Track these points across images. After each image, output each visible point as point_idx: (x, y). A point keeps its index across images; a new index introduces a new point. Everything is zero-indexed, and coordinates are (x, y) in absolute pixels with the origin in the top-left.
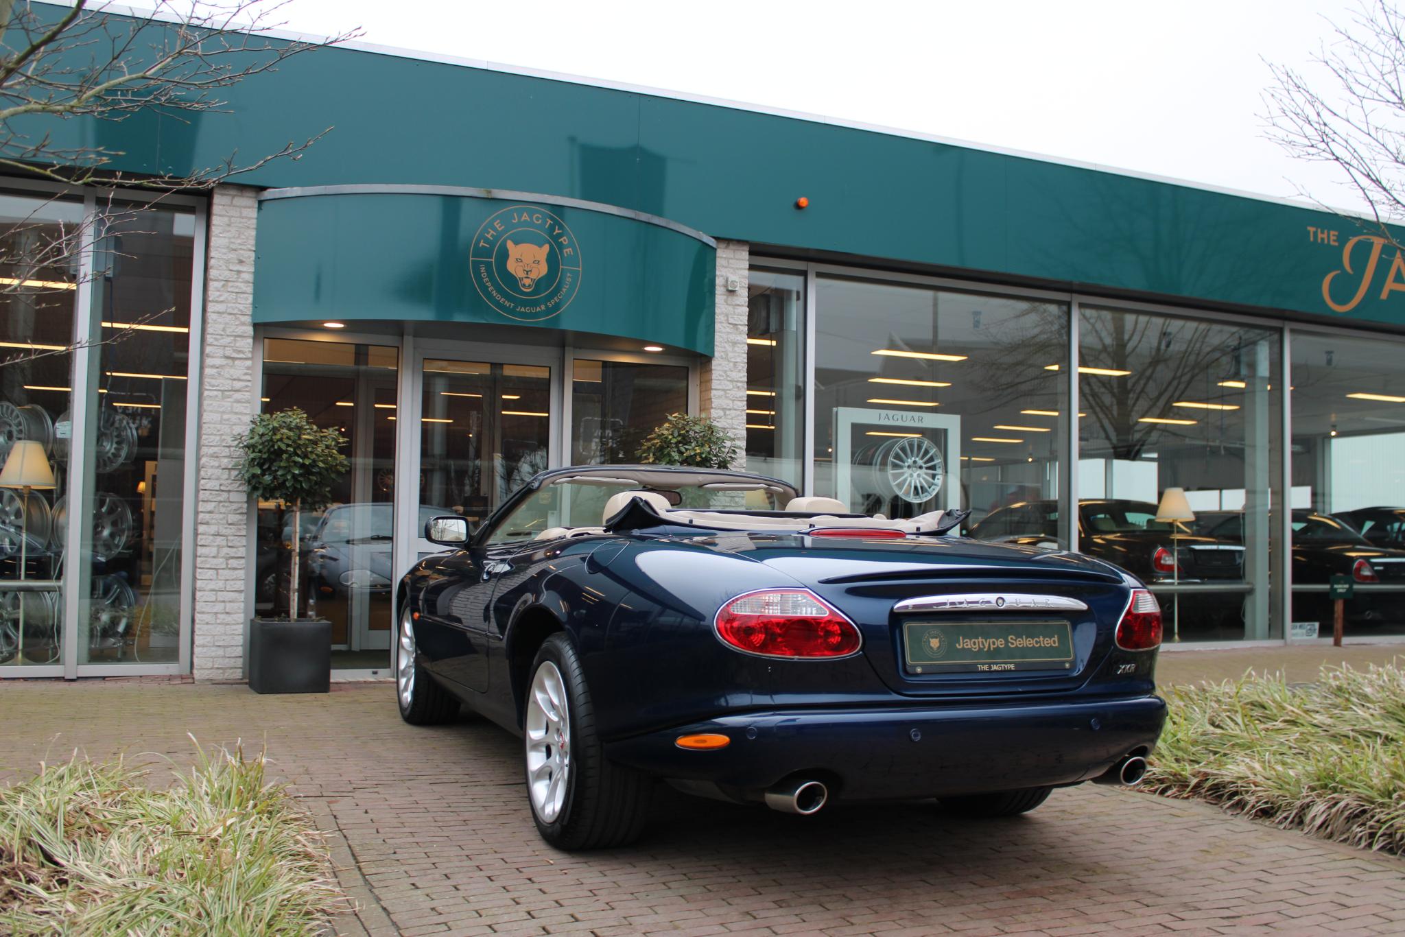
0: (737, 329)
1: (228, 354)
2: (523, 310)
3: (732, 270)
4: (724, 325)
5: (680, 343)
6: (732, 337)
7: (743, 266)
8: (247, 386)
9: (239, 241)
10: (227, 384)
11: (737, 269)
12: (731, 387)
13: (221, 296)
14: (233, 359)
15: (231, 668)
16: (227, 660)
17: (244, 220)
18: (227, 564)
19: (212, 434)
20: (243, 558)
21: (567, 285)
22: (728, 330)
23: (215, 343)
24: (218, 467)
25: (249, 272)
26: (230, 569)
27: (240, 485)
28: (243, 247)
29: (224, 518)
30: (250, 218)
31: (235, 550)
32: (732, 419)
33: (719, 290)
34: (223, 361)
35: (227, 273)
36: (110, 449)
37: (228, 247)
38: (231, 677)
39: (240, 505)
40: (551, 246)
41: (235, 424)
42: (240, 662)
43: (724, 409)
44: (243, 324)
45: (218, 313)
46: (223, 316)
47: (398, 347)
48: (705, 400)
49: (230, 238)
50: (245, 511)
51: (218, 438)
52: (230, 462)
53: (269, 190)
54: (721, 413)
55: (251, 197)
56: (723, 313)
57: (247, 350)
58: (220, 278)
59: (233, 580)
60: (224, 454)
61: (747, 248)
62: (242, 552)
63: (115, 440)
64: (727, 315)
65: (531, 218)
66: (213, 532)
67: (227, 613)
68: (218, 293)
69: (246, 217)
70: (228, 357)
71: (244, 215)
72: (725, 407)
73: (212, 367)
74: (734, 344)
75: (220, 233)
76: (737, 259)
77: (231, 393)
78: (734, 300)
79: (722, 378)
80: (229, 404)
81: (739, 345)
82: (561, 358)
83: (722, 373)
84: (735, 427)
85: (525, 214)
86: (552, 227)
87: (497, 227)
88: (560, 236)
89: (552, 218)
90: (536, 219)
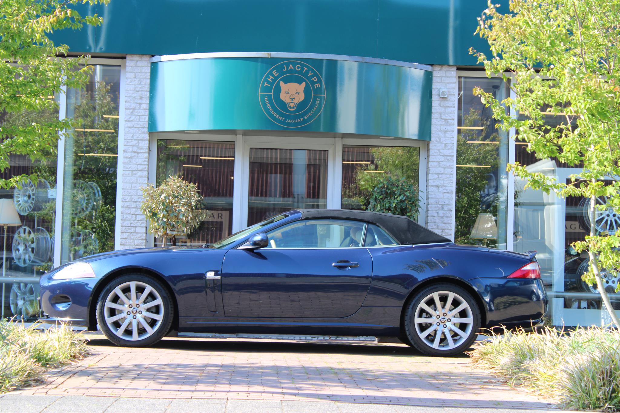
0: (448, 122)
1: (135, 150)
2: (289, 121)
3: (444, 84)
4: (439, 120)
6: (443, 128)
7: (452, 81)
9: (140, 86)
10: (134, 167)
11: (448, 83)
12: (443, 159)
13: (130, 118)
14: (138, 153)
17: (143, 74)
19: (126, 195)
21: (316, 105)
22: (441, 123)
23: (128, 144)
24: (130, 214)
25: (146, 103)
27: (142, 224)
28: (143, 89)
29: (133, 242)
30: (146, 73)
32: (443, 180)
33: (435, 98)
34: (133, 154)
35: (134, 105)
36: (83, 203)
37: (134, 90)
39: (141, 235)
40: (307, 83)
41: (139, 190)
43: (438, 174)
44: (143, 133)
45: (129, 127)
46: (132, 129)
49: (135, 85)
50: (144, 238)
51: (129, 197)
52: (136, 211)
53: (156, 57)
54: (436, 176)
55: (147, 61)
56: (437, 113)
57: (145, 148)
58: (131, 107)
60: (133, 206)
61: (455, 68)
63: (86, 198)
64: (440, 114)
65: (294, 67)
68: (129, 116)
69: (144, 72)
70: (135, 152)
71: (143, 71)
72: (438, 172)
73: (127, 157)
74: (445, 132)
75: (130, 82)
76: (448, 77)
77: (137, 172)
78: (447, 104)
79: (437, 154)
80: (136, 178)
81: (448, 132)
82: (334, 145)
83: (436, 151)
84: (446, 185)
85: (291, 65)
86: (307, 72)
87: (274, 74)
88: (312, 76)
89: (307, 67)
90: (298, 68)
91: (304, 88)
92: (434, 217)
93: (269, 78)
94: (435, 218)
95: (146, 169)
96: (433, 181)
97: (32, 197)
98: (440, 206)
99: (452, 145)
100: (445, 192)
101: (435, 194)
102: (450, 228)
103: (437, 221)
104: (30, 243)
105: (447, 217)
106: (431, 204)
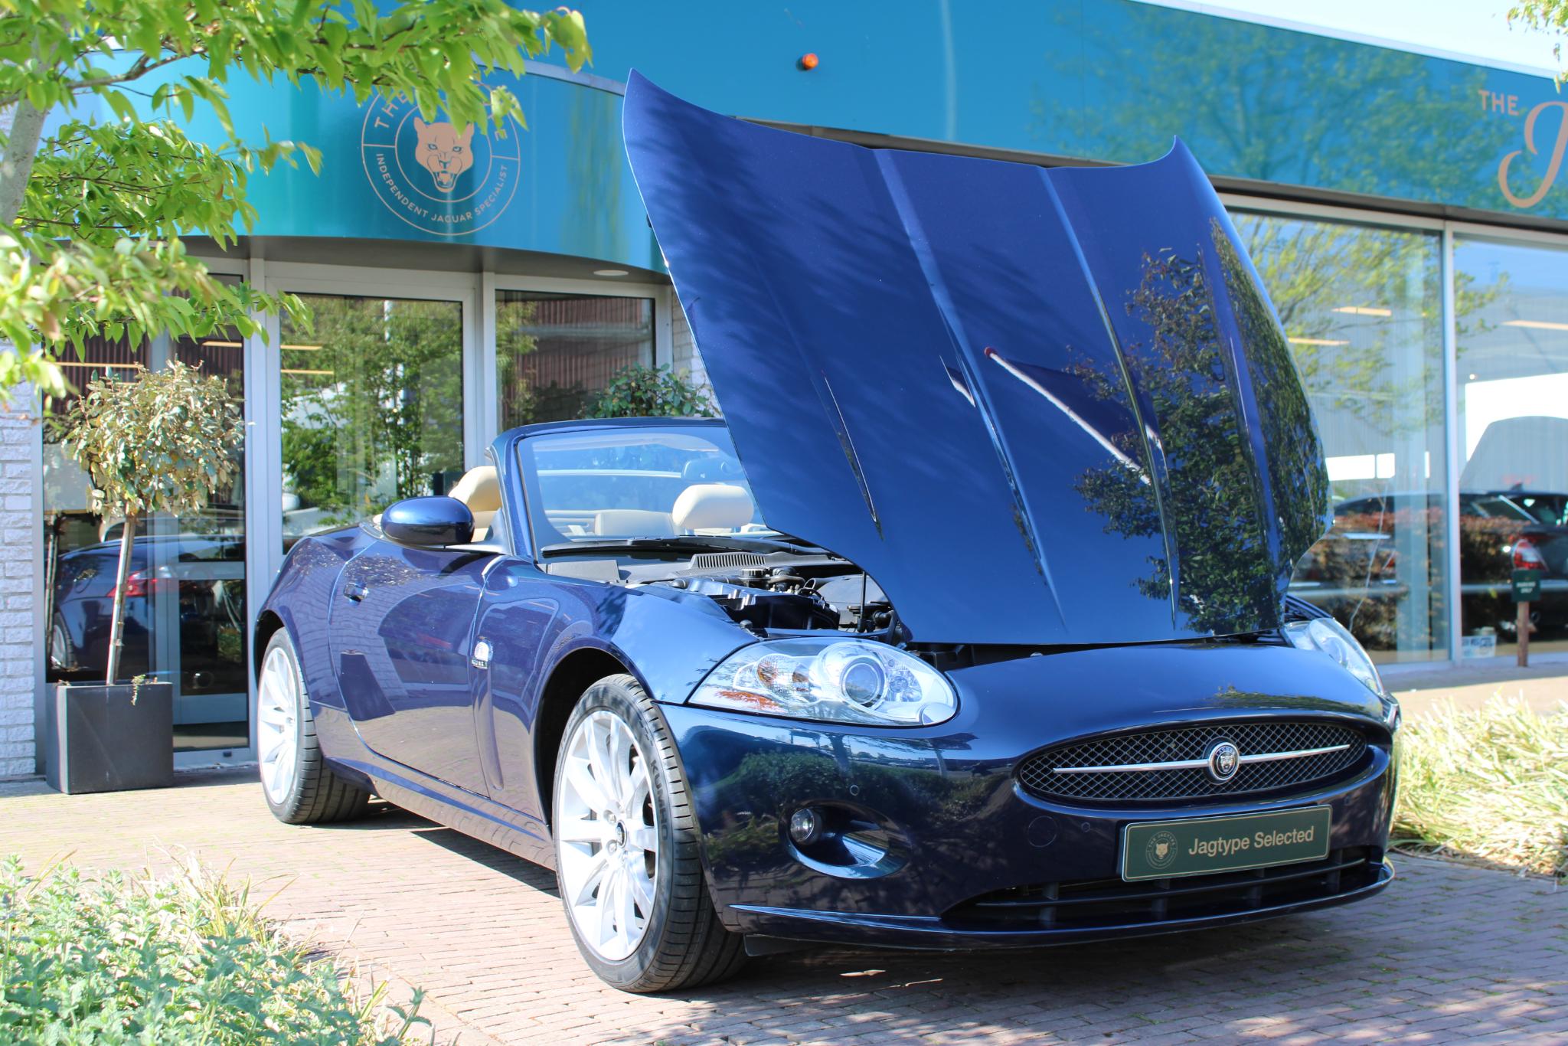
2: (440, 219)
5: (644, 262)
15: (19, 758)
16: (11, 747)
18: (6, 604)
20: (30, 593)
21: (500, 182)
26: (10, 610)
27: (20, 485)
31: (16, 582)
38: (18, 771)
39: (21, 515)
42: (31, 749)
47: (242, 276)
48: (680, 347)
50: (29, 524)
59: (15, 627)
62: (27, 584)
67: (9, 677)
82: (476, 289)
87: (400, 97)
91: (473, 139)
93: (387, 106)
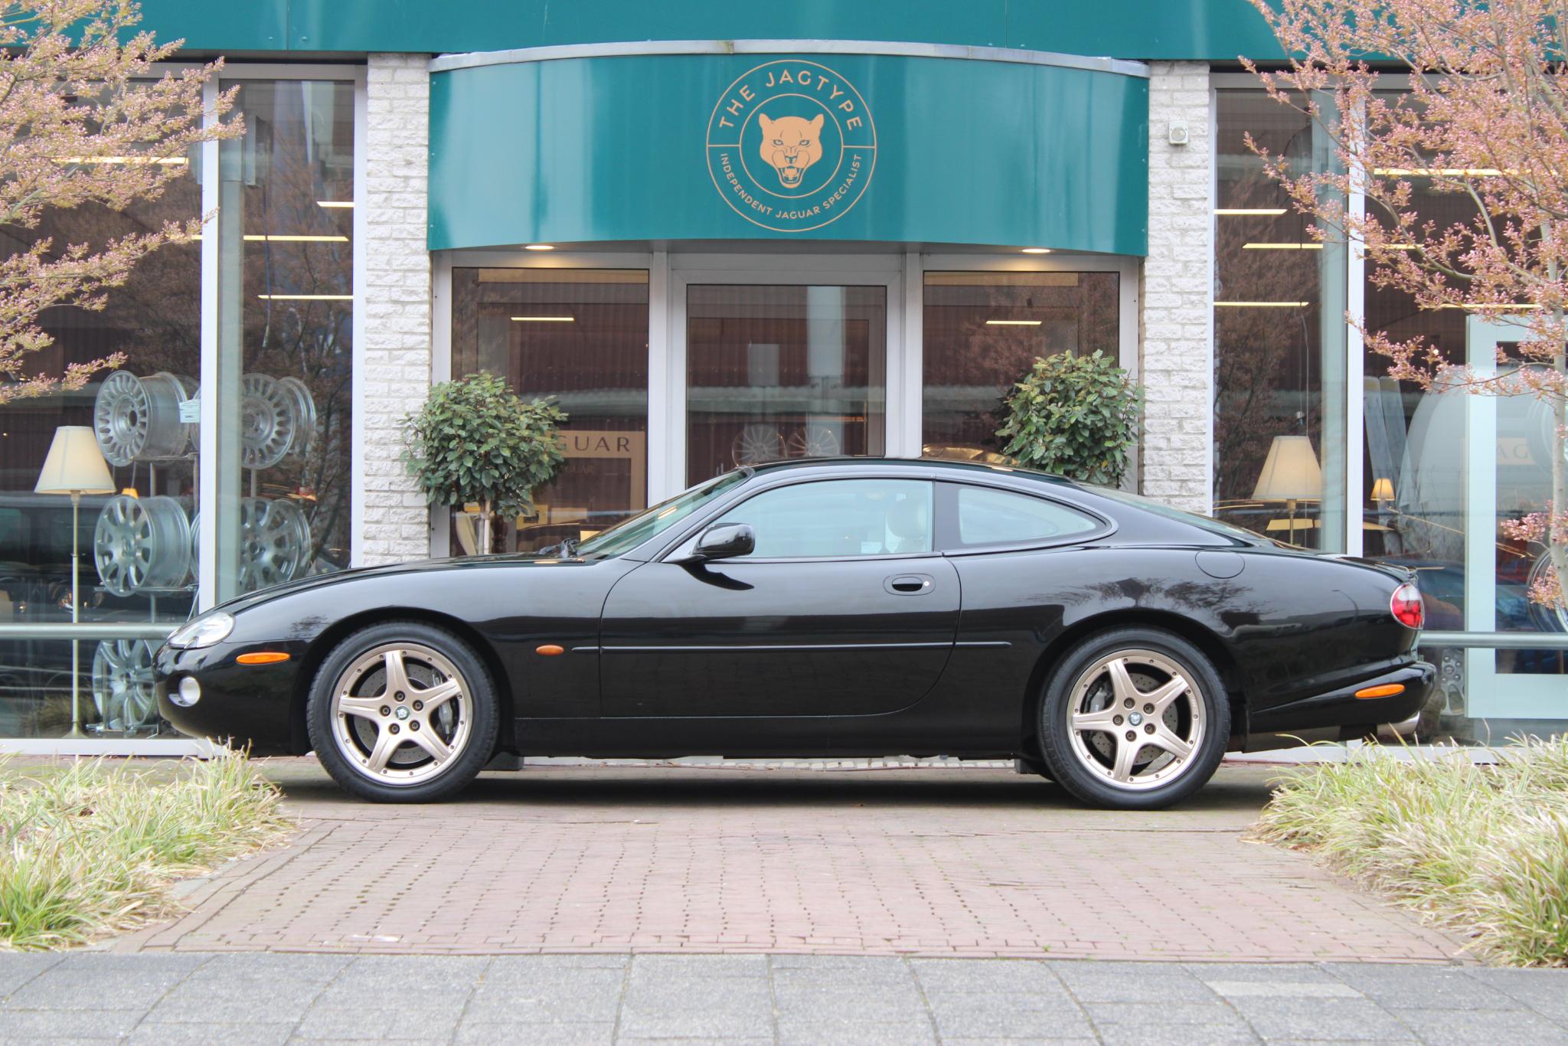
0: (1190, 206)
1: (395, 297)
2: (785, 215)
3: (1178, 110)
4: (1166, 202)
6: (1180, 221)
7: (1198, 102)
8: (423, 342)
9: (405, 133)
10: (395, 341)
11: (1189, 107)
12: (1180, 303)
13: (382, 214)
14: (404, 303)
17: (411, 102)
19: (376, 412)
21: (853, 173)
22: (1173, 209)
23: (378, 282)
24: (386, 458)
25: (419, 177)
27: (417, 483)
28: (411, 142)
29: (397, 530)
30: (419, 99)
32: (1181, 355)
33: (1155, 145)
34: (390, 308)
35: (391, 181)
36: (270, 432)
37: (390, 144)
39: (417, 511)
40: (827, 118)
41: (407, 397)
43: (1167, 340)
44: (415, 253)
45: (381, 239)
46: (387, 242)
47: (649, 270)
49: (391, 130)
50: (425, 519)
51: (385, 417)
52: (402, 451)
53: (441, 57)
54: (1163, 346)
55: (418, 68)
56: (1163, 183)
57: (421, 290)
58: (383, 188)
60: (394, 440)
61: (1206, 70)
63: (277, 419)
64: (1171, 186)
65: (794, 75)
66: (381, 550)
68: (379, 211)
69: (413, 98)
70: (396, 302)
71: (411, 95)
72: (1169, 335)
73: (375, 316)
74: (1184, 231)
75: (379, 124)
76: (1188, 91)
77: (402, 352)
78: (1187, 159)
79: (1163, 289)
80: (399, 368)
81: (1191, 233)
82: (902, 272)
83: (1163, 281)
84: (1188, 367)
85: (786, 72)
86: (828, 89)
87: (744, 95)
88: (841, 99)
89: (826, 75)
90: (803, 78)
91: (823, 130)
92: (1160, 449)
93: (732, 105)
94: (1163, 453)
95: (425, 345)
96: (1154, 357)
97: (140, 419)
98: (1174, 422)
99: (1201, 265)
100: (1186, 387)
101: (1160, 392)
102: (1201, 478)
103: (1167, 459)
104: (139, 537)
105: (1193, 449)
106: (1152, 416)
